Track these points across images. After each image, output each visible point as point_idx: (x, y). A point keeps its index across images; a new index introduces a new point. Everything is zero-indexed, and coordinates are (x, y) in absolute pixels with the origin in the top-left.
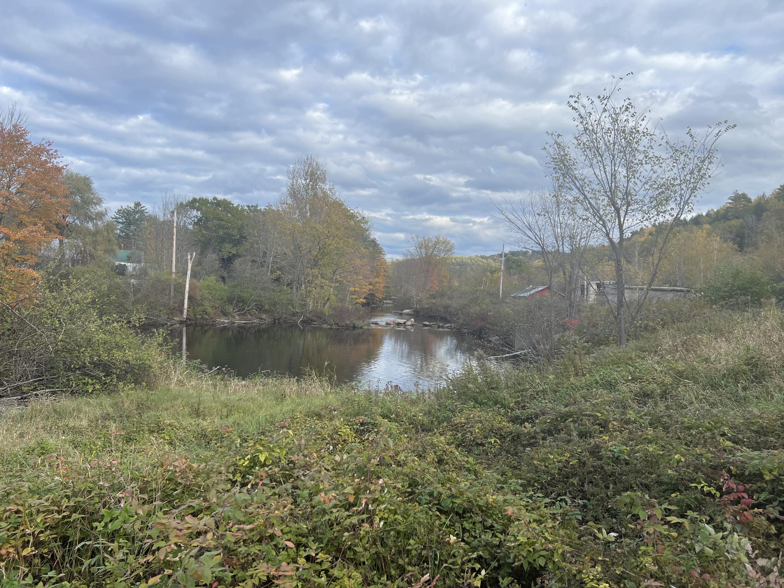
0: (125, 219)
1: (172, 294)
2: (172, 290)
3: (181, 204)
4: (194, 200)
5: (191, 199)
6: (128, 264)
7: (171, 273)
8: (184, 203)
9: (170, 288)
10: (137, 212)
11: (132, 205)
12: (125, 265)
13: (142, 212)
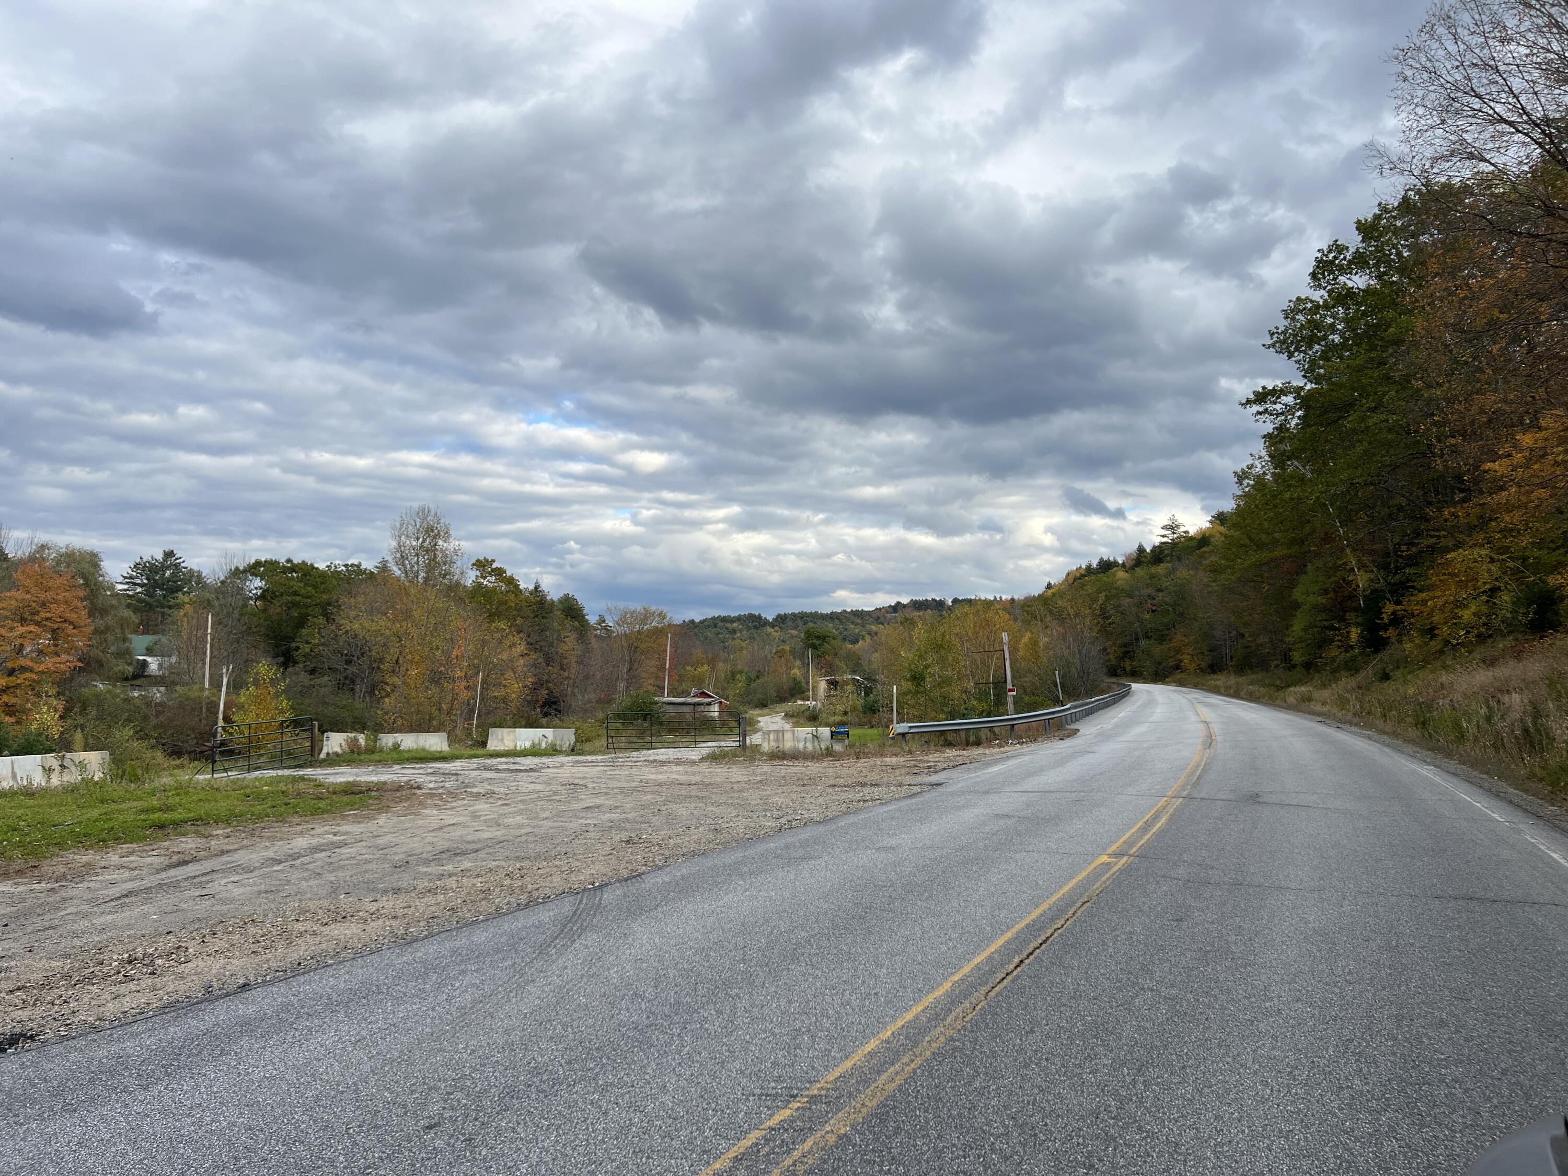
0: (147, 579)
1: (204, 715)
2: (204, 710)
3: (237, 569)
4: (258, 564)
5: (253, 561)
6: (149, 659)
7: (202, 689)
8: (241, 568)
9: (201, 708)
10: (168, 568)
11: (160, 557)
12: (145, 660)
13: (177, 566)
